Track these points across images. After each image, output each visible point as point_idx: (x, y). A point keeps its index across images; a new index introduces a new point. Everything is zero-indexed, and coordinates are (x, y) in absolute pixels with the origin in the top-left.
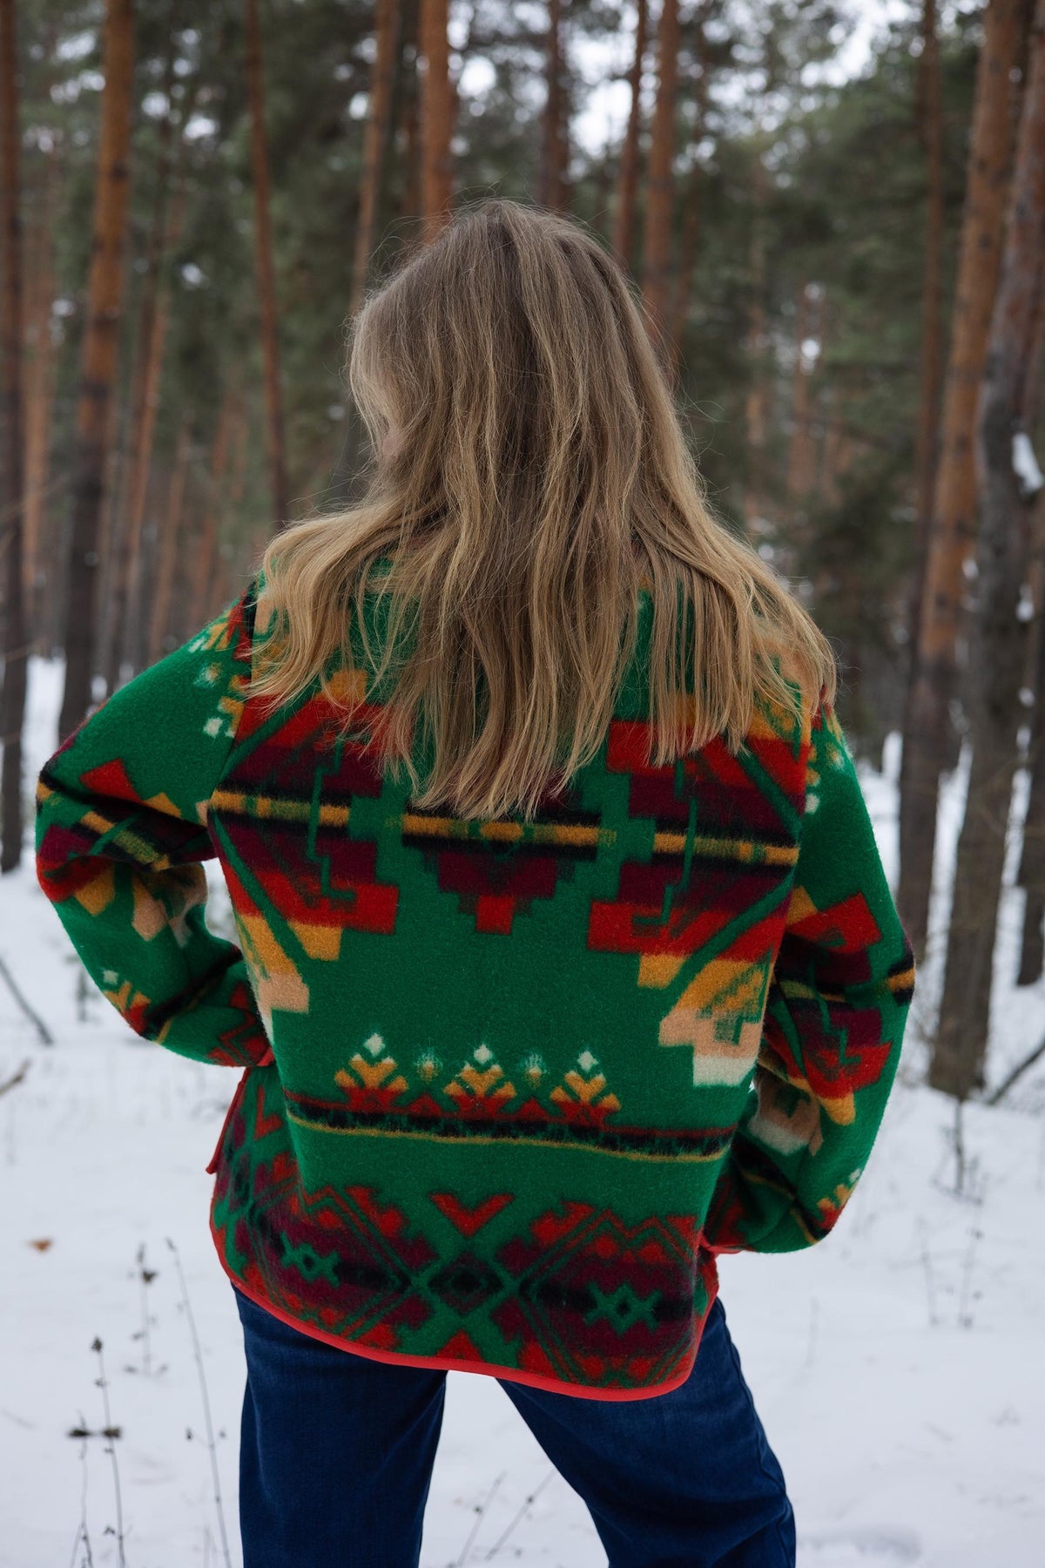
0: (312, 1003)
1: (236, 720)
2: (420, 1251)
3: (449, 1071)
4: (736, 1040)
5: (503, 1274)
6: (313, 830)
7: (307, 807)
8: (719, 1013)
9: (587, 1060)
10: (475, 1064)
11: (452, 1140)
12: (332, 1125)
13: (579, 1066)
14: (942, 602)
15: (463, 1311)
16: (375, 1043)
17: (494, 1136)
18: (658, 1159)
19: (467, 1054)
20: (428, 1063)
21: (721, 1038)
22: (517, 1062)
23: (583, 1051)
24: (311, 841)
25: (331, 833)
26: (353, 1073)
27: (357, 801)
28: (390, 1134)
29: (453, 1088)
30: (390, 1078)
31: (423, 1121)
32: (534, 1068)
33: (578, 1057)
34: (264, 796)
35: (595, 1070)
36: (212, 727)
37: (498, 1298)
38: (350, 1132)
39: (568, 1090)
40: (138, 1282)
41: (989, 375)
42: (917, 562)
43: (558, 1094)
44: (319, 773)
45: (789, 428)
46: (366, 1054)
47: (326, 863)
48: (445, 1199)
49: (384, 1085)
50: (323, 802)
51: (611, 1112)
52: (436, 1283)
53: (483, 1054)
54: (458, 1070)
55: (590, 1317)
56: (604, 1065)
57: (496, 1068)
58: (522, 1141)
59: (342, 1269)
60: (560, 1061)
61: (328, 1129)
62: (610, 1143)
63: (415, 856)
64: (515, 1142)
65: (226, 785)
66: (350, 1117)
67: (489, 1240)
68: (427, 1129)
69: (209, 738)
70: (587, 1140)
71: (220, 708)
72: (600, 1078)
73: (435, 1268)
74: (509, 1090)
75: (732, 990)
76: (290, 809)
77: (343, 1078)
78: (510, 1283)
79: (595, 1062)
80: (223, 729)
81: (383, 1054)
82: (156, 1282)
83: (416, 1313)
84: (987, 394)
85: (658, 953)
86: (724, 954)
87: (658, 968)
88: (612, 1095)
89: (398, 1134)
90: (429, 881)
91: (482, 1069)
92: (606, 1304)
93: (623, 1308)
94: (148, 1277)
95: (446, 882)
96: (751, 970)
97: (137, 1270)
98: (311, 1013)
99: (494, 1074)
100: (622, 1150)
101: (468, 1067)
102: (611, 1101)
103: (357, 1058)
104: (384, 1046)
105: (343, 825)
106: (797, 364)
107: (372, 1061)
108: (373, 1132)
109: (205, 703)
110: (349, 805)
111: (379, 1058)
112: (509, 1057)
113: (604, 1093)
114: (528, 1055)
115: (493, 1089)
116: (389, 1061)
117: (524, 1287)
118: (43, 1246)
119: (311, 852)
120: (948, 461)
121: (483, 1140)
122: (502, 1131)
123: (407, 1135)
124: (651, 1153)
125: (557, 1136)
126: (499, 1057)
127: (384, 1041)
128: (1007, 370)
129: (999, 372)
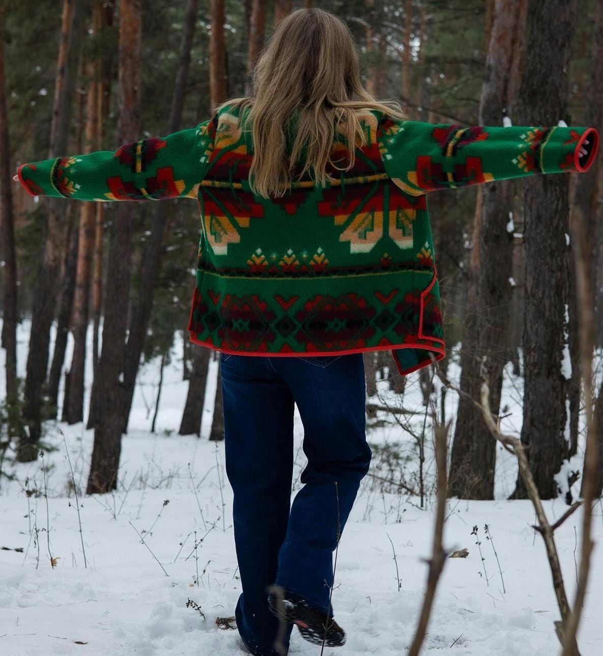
0: (241, 240)
1: (209, 158)
2: (271, 315)
3: (280, 258)
4: (365, 238)
5: (297, 323)
6: (233, 190)
7: (230, 184)
8: (360, 230)
10: (288, 255)
11: (281, 279)
12: (246, 276)
13: (317, 253)
15: (285, 336)
16: (259, 251)
17: (293, 277)
18: (341, 277)
19: (285, 252)
20: (274, 256)
21: (360, 238)
22: (300, 253)
23: (319, 248)
24: (234, 193)
25: (239, 191)
26: (252, 260)
27: (242, 181)
28: (263, 279)
29: (281, 263)
30: (263, 261)
31: (273, 274)
32: (305, 255)
33: (317, 250)
34: (217, 181)
35: (322, 253)
36: (202, 160)
37: (296, 331)
38: (251, 278)
39: (315, 261)
41: (487, 79)
43: (312, 263)
44: (230, 173)
46: (256, 254)
47: (240, 199)
48: (278, 297)
49: (261, 264)
51: (326, 265)
52: (277, 326)
53: (290, 252)
54: (283, 257)
55: (326, 330)
56: (324, 251)
57: (294, 256)
58: (301, 278)
59: (251, 326)
60: (312, 252)
61: (245, 278)
62: (327, 274)
64: (299, 279)
65: (206, 179)
66: (251, 273)
67: (292, 312)
68: (274, 276)
69: (201, 163)
70: (320, 275)
71: (205, 153)
72: (323, 255)
73: (276, 321)
74: (297, 263)
75: (363, 222)
76: (224, 184)
77: (249, 262)
78: (299, 325)
79: (322, 250)
80: (205, 160)
81: (261, 254)
83: (271, 338)
85: (339, 215)
86: (360, 212)
87: (339, 220)
88: (326, 259)
89: (266, 279)
91: (289, 256)
92: (331, 325)
93: (336, 325)
96: (368, 215)
98: (241, 243)
99: (293, 258)
100: (330, 276)
101: (286, 256)
102: (326, 261)
103: (254, 255)
104: (261, 252)
105: (241, 188)
107: (258, 256)
108: (258, 278)
109: (200, 153)
110: (241, 183)
112: (297, 252)
113: (324, 259)
114: (303, 251)
115: (293, 263)
116: (263, 256)
117: (303, 327)
121: (290, 279)
122: (295, 275)
123: (268, 279)
124: (339, 275)
125: (312, 276)
126: (294, 253)
127: (262, 250)
128: (498, 76)
129: (493, 76)
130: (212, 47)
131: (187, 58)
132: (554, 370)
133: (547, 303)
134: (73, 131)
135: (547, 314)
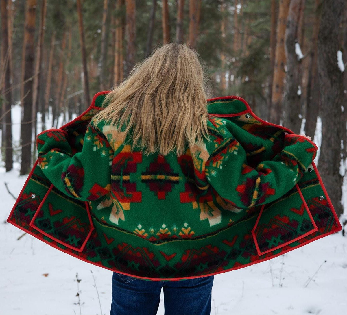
0: (125, 219)
3: (157, 231)
6: (121, 182)
7: (120, 177)
9: (186, 225)
10: (162, 229)
13: (184, 226)
14: (277, 86)
16: (140, 226)
19: (160, 226)
20: (152, 230)
22: (171, 227)
23: (185, 223)
24: (121, 184)
25: (126, 182)
26: (136, 232)
27: (131, 174)
29: (158, 234)
30: (144, 234)
31: (153, 242)
32: (175, 228)
33: (184, 224)
35: (188, 226)
39: (183, 232)
40: (76, 282)
41: (288, 27)
42: (271, 73)
43: (181, 234)
44: (122, 169)
45: (233, 32)
46: (138, 229)
47: (125, 189)
50: (123, 175)
51: (193, 235)
53: (164, 226)
54: (159, 230)
57: (167, 229)
60: (180, 226)
63: (144, 184)
72: (189, 228)
74: (169, 233)
76: (115, 177)
79: (188, 225)
81: (142, 229)
82: (81, 282)
84: (288, 32)
88: (193, 231)
90: (148, 189)
91: (164, 229)
93: (202, 267)
94: (79, 281)
95: (152, 189)
97: (76, 279)
99: (166, 230)
101: (161, 229)
102: (192, 232)
104: (142, 227)
105: (128, 180)
106: (235, 11)
110: (129, 175)
111: (141, 230)
112: (169, 226)
113: (191, 231)
114: (173, 225)
115: (166, 233)
116: (143, 230)
118: (46, 275)
119: (121, 187)
120: (278, 45)
126: (167, 226)
128: (293, 25)
129: (291, 26)
130: (163, 12)
131: (154, 17)
132: (336, 172)
133: (333, 140)
134: (110, 45)
135: (333, 145)
